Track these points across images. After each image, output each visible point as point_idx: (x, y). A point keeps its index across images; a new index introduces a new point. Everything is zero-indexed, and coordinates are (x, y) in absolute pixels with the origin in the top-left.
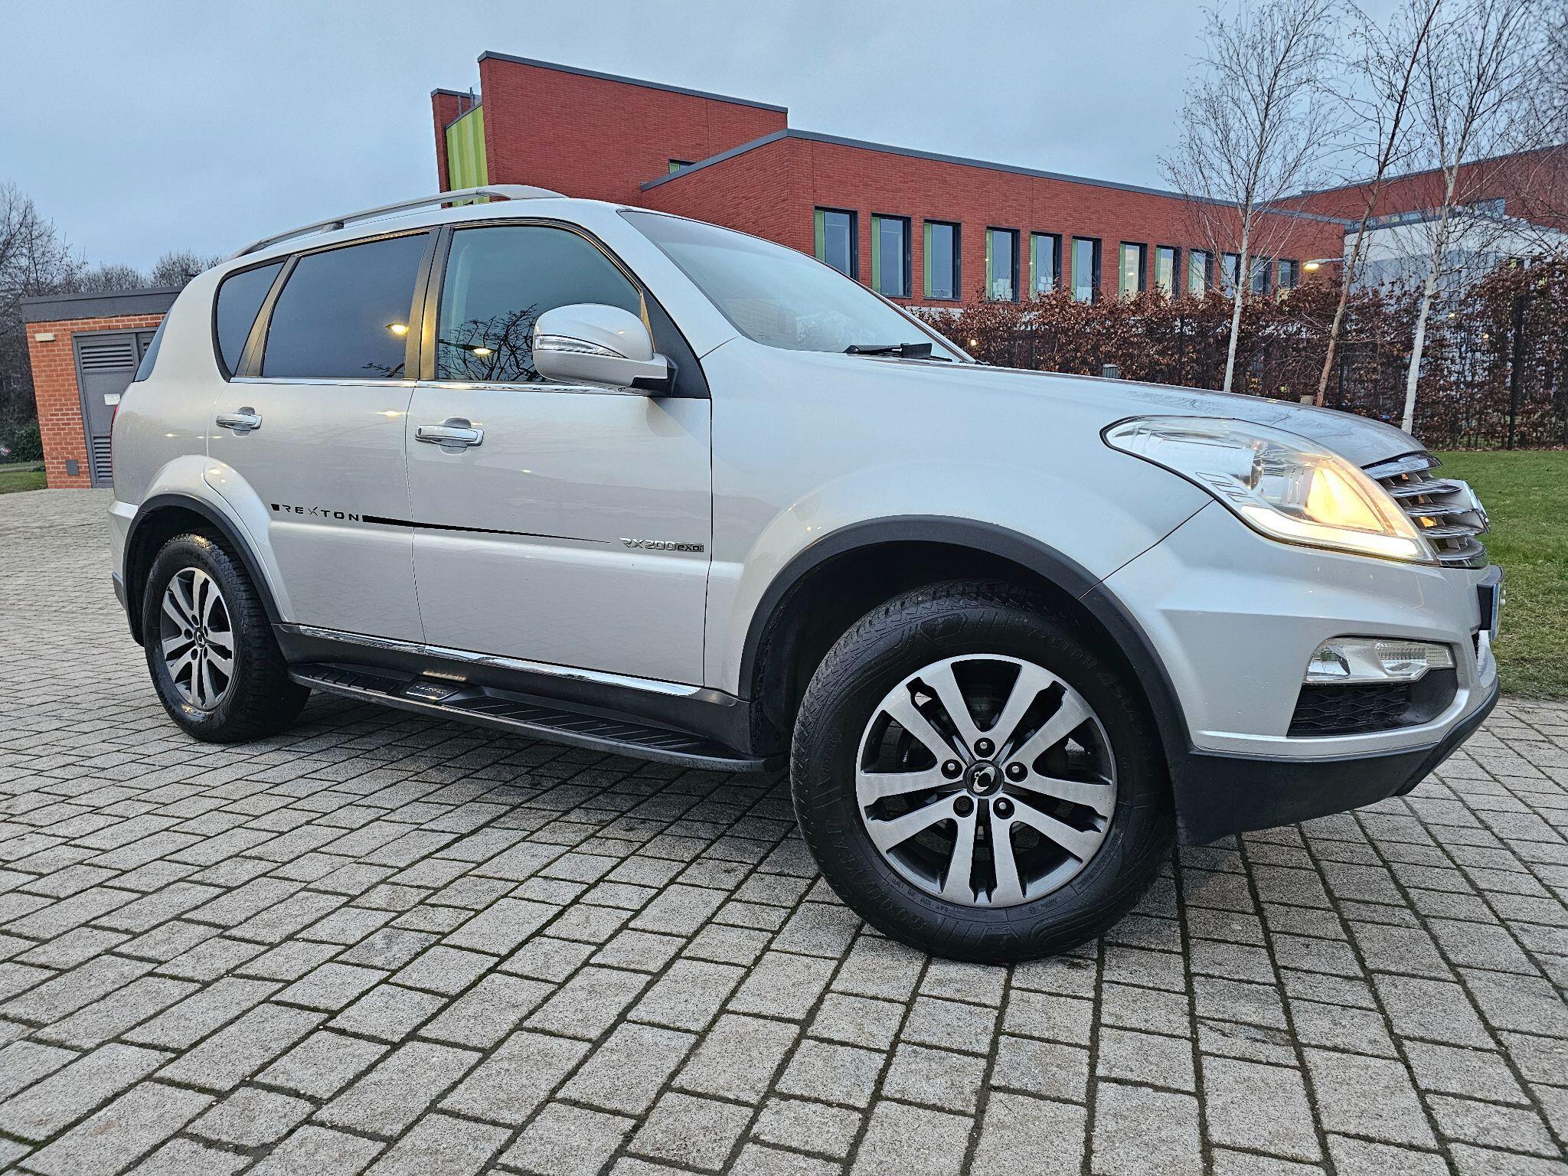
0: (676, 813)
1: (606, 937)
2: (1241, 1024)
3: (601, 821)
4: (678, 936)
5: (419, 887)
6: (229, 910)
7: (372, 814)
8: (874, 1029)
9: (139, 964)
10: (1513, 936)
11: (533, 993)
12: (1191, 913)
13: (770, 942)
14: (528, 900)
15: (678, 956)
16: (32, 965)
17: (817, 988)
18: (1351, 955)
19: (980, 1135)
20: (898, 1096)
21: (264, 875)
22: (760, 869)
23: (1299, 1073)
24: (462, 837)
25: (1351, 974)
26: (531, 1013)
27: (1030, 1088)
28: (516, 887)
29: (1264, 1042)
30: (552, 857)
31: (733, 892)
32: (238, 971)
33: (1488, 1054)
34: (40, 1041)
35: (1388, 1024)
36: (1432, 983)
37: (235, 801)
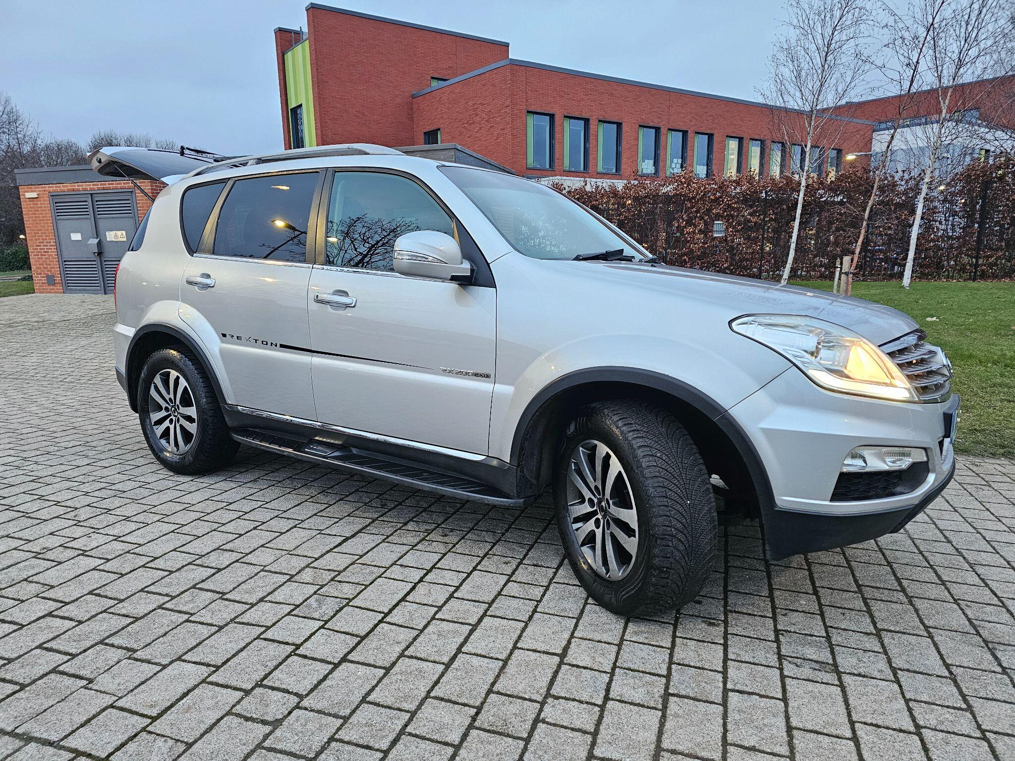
0: (470, 525)
1: (442, 602)
2: (807, 660)
3: (426, 530)
4: (483, 603)
5: (329, 570)
6: (222, 582)
7: (291, 523)
8: (601, 659)
9: (180, 615)
10: (962, 609)
11: (406, 635)
12: (777, 593)
13: (536, 607)
14: (393, 579)
15: (484, 615)
16: (119, 615)
17: (567, 636)
18: (868, 620)
19: (665, 720)
20: (619, 698)
21: (237, 561)
22: (525, 562)
23: (839, 689)
24: (347, 539)
25: (869, 632)
26: (408, 647)
27: (691, 695)
28: (385, 571)
29: (820, 670)
30: (403, 553)
31: (511, 576)
32: (237, 620)
33: (945, 680)
34: (137, 660)
35: (889, 661)
36: (914, 637)
37: (208, 514)
